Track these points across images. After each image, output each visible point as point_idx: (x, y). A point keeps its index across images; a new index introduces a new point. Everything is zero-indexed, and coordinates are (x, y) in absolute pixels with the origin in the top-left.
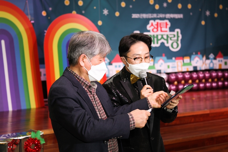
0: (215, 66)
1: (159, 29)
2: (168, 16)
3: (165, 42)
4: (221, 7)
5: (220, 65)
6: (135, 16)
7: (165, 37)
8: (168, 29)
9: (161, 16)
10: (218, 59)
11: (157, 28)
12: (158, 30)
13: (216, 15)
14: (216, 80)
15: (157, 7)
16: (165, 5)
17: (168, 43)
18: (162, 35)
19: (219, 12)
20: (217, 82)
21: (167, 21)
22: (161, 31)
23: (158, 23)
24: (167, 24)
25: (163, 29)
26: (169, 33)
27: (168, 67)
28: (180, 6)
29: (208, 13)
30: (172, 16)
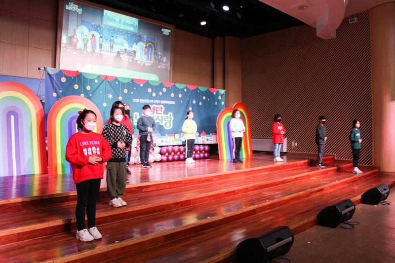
0: (199, 141)
1: (155, 111)
2: (163, 102)
3: (160, 122)
4: (204, 98)
5: (203, 141)
6: (135, 100)
7: (160, 118)
8: (162, 112)
9: (157, 101)
10: (202, 136)
11: (154, 111)
12: (154, 113)
13: (200, 104)
14: (199, 152)
15: (154, 95)
16: (160, 93)
17: (162, 123)
18: (158, 117)
19: (203, 101)
20: (199, 154)
21: (162, 106)
22: (157, 113)
23: (154, 107)
24: (161, 108)
25: (159, 112)
26: (163, 115)
27: (162, 141)
28: (172, 95)
29: (194, 102)
30: (166, 102)
